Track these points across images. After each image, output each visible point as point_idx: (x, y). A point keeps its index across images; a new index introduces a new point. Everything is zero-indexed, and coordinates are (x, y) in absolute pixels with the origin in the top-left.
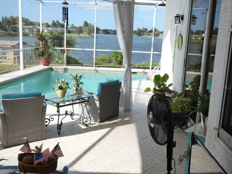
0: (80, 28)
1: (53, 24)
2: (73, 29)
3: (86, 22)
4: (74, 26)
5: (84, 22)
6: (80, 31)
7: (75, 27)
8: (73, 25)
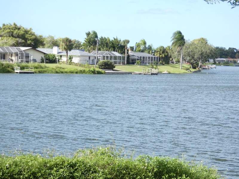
0: (163, 50)
1: (89, 42)
2: (146, 54)
3: (180, 33)
4: (147, 46)
5: (175, 34)
6: (162, 57)
7: (150, 48)
8: (145, 43)
